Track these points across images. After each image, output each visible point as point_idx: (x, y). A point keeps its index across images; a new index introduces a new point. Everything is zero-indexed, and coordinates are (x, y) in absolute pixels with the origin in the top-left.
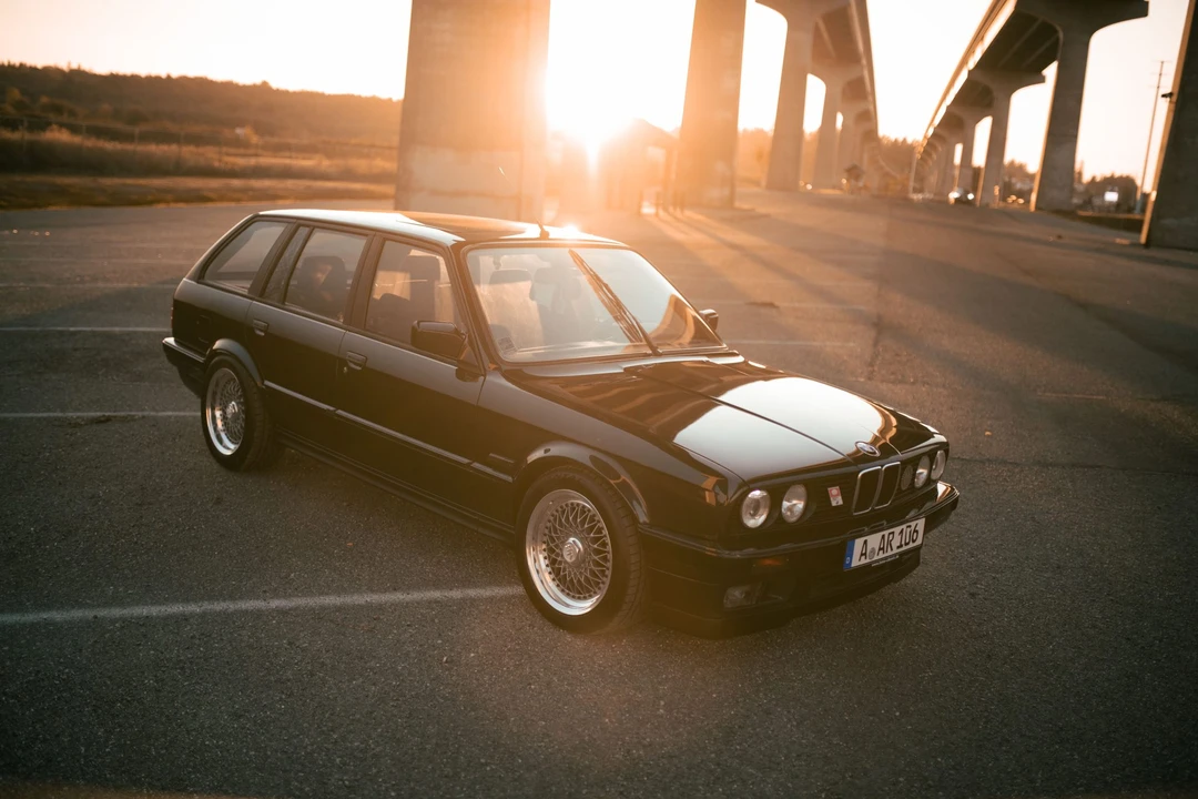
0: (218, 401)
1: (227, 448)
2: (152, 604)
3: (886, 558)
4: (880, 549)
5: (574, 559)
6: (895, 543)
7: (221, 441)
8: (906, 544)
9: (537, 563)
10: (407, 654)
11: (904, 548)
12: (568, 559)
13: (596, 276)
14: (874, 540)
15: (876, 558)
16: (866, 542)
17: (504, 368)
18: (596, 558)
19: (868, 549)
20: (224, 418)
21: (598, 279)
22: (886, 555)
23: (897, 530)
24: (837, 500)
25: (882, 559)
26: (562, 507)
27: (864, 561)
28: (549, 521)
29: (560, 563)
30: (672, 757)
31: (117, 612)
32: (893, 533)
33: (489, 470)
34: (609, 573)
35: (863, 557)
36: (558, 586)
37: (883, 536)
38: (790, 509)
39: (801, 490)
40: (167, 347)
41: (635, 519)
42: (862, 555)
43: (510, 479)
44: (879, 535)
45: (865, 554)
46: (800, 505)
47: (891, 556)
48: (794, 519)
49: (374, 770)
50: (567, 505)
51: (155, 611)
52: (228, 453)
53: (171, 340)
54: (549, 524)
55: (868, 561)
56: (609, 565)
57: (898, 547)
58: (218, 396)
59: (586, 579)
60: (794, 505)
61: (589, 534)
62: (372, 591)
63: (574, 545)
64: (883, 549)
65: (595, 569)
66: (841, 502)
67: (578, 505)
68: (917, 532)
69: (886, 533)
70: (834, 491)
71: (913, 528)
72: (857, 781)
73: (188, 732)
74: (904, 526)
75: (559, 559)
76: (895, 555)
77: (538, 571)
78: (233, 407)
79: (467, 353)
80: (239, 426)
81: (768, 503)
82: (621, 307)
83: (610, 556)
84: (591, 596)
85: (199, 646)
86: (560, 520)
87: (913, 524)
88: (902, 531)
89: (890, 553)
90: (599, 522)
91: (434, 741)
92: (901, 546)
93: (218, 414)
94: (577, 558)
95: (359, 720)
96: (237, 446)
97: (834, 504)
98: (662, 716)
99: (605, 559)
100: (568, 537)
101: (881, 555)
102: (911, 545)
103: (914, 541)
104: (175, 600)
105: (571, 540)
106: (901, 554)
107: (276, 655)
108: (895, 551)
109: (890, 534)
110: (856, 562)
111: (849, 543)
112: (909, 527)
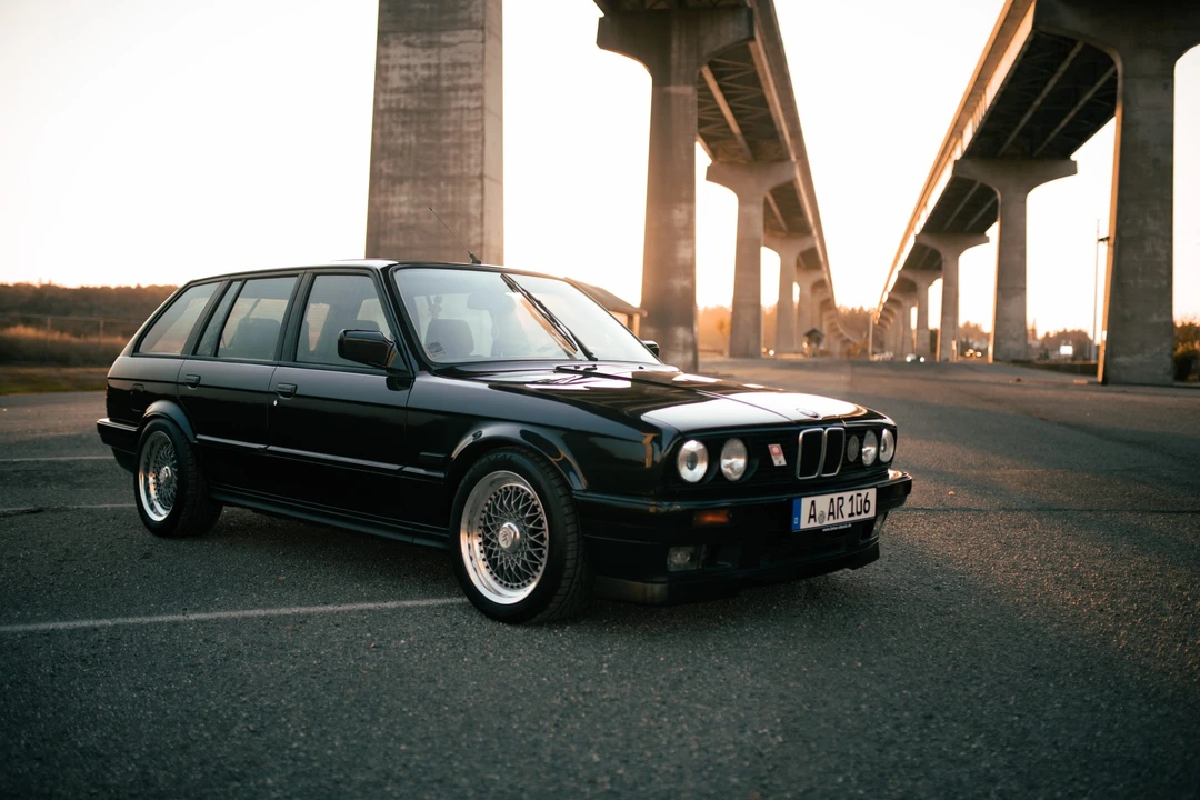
0: (151, 468)
1: (159, 515)
2: (60, 621)
3: (838, 525)
4: (830, 514)
5: (509, 544)
6: (847, 509)
7: (152, 507)
8: (859, 514)
9: (471, 548)
10: (333, 644)
11: (856, 518)
12: (504, 545)
13: (528, 294)
14: (823, 502)
15: (826, 523)
16: (813, 503)
17: (434, 368)
18: (532, 538)
19: (817, 511)
20: (157, 484)
21: (531, 297)
22: (836, 521)
23: (847, 495)
24: (779, 460)
25: (833, 525)
26: (495, 494)
27: (813, 524)
28: (484, 512)
29: (497, 553)
30: (613, 700)
31: (20, 628)
32: (842, 498)
33: (422, 471)
34: (545, 552)
35: (812, 520)
36: (496, 579)
37: (832, 500)
38: (730, 466)
39: (739, 445)
40: (101, 427)
41: (568, 488)
42: (811, 517)
43: (442, 475)
44: (828, 497)
45: (814, 516)
46: (740, 463)
47: (843, 524)
48: (737, 477)
49: (284, 719)
50: (500, 491)
51: (62, 625)
52: (159, 519)
53: (106, 420)
54: (484, 516)
55: (817, 524)
56: (546, 543)
58: (152, 464)
59: (524, 563)
60: (734, 463)
61: (524, 513)
62: (301, 605)
63: (509, 532)
64: (833, 514)
65: (532, 550)
66: (784, 463)
67: (511, 487)
68: (868, 501)
69: (835, 496)
70: (775, 449)
71: (864, 497)
72: (815, 710)
73: (81, 701)
74: (854, 493)
75: (495, 549)
76: (847, 523)
77: (471, 559)
78: (166, 471)
79: (394, 360)
80: (171, 493)
81: (706, 455)
82: (554, 321)
83: (546, 535)
84: (530, 582)
85: (106, 646)
86: (494, 507)
87: (864, 492)
88: (852, 498)
89: (840, 520)
90: (533, 500)
91: (353, 698)
92: (851, 515)
93: (151, 480)
94: (513, 543)
95: (273, 688)
96: (168, 512)
97: (776, 463)
98: (604, 674)
99: (542, 538)
100: (503, 522)
101: (832, 521)
102: (863, 516)
103: (866, 512)
104: (88, 618)
105: (506, 525)
106: (852, 523)
107: (189, 649)
108: (847, 519)
109: (839, 498)
110: (805, 523)
111: (795, 502)
112: (860, 495)
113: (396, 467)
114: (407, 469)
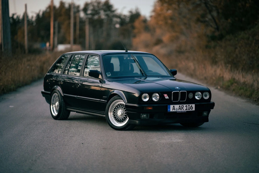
3: (182, 111)
4: (179, 109)
6: (185, 108)
7: (54, 112)
11: (188, 110)
14: (177, 107)
15: (178, 110)
16: (174, 106)
22: (181, 110)
23: (185, 105)
24: (167, 97)
25: (180, 111)
27: (174, 110)
37: (180, 106)
39: (157, 94)
42: (173, 109)
43: (107, 101)
44: (179, 105)
45: (174, 109)
46: (157, 98)
48: (156, 101)
52: (55, 115)
55: (175, 111)
57: (186, 110)
64: (180, 109)
66: (168, 98)
68: (192, 107)
69: (181, 105)
74: (187, 105)
76: (185, 111)
78: (57, 103)
80: (58, 108)
81: (149, 96)
87: (191, 105)
88: (186, 106)
89: (183, 110)
92: (187, 109)
93: (54, 106)
96: (58, 113)
101: (180, 110)
102: (191, 110)
106: (187, 111)
108: (185, 110)
109: (182, 106)
110: (171, 110)
111: (168, 106)
112: (190, 105)
113: (99, 100)
114: (101, 100)
